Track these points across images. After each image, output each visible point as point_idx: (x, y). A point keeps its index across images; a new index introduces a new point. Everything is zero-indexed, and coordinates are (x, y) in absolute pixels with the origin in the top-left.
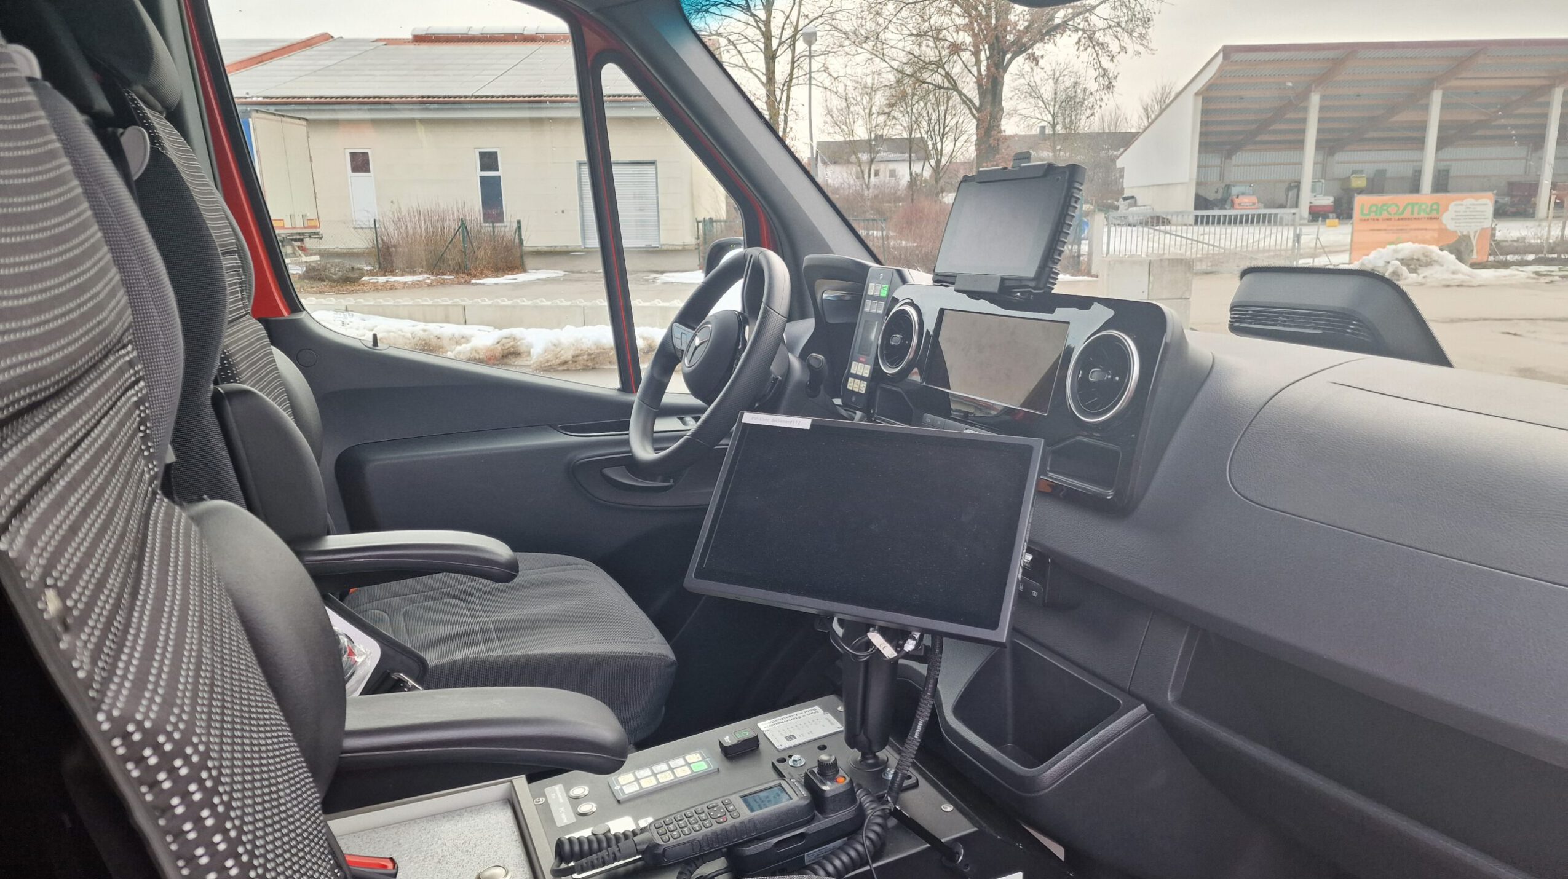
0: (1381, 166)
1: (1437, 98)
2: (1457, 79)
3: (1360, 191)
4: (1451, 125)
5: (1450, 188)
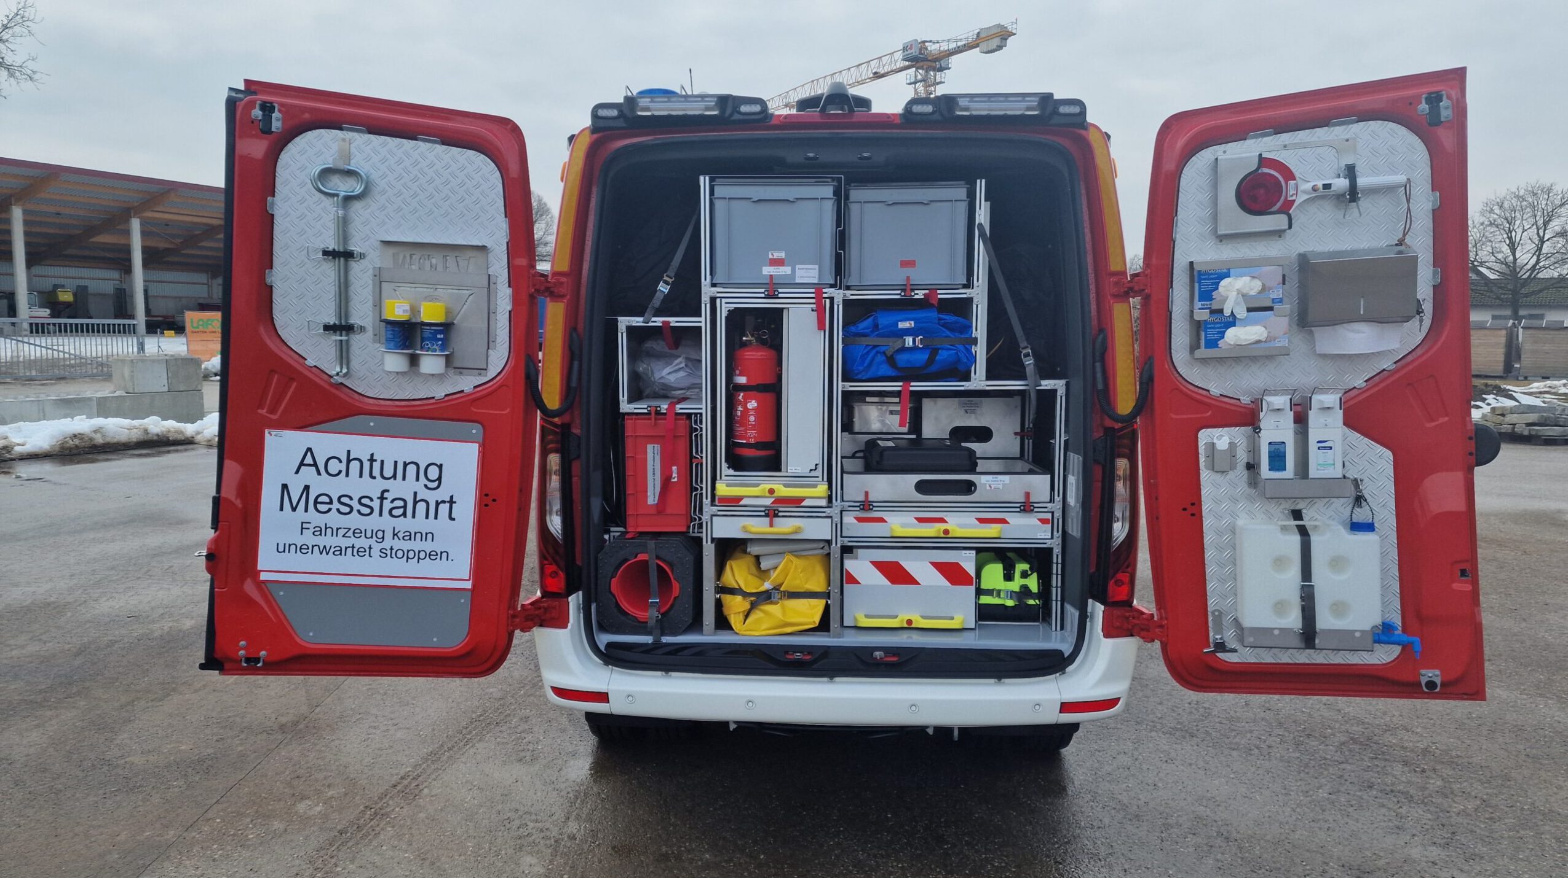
0: (82, 283)
1: (136, 225)
2: (152, 211)
3: (68, 305)
4: (146, 250)
5: (150, 307)
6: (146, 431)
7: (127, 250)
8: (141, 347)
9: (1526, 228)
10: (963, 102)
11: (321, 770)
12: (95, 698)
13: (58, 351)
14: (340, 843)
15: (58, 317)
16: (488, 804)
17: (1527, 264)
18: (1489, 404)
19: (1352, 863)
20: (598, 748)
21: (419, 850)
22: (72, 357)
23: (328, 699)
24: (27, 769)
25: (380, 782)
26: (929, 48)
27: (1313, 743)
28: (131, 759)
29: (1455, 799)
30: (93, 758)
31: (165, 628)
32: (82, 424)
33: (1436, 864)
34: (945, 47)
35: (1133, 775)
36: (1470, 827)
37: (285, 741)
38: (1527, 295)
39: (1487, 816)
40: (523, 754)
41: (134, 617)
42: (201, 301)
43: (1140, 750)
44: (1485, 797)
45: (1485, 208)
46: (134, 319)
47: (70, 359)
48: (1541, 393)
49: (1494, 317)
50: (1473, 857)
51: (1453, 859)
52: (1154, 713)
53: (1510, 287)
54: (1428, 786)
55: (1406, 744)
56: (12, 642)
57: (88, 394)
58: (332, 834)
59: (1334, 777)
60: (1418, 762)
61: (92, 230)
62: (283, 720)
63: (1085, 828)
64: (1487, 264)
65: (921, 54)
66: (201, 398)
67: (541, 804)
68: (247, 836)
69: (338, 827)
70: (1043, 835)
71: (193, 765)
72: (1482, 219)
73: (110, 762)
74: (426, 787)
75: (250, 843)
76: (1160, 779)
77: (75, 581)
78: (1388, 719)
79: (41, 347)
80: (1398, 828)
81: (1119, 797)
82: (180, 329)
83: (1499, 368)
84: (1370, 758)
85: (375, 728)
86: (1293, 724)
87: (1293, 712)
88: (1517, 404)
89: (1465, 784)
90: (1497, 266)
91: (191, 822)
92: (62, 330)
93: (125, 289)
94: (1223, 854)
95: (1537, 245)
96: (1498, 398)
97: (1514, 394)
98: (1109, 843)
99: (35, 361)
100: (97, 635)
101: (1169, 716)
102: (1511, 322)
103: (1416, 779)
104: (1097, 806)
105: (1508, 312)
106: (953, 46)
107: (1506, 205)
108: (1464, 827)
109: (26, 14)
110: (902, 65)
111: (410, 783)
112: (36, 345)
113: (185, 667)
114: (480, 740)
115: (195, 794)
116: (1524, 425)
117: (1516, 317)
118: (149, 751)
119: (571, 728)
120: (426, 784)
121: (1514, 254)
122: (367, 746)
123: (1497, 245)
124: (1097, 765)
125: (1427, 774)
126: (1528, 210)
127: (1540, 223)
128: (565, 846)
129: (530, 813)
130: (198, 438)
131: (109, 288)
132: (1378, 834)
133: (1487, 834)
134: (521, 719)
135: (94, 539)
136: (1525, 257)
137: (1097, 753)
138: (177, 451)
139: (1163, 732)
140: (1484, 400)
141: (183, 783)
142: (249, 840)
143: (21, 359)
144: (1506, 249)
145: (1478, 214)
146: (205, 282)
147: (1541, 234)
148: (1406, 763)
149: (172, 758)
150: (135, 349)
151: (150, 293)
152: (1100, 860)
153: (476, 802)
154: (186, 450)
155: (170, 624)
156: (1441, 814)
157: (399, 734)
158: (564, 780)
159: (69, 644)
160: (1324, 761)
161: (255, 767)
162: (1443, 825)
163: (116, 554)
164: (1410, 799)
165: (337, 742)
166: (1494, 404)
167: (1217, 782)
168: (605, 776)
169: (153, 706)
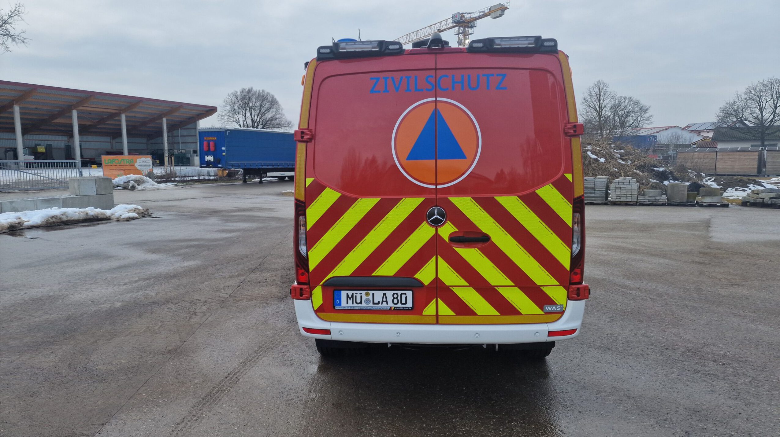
0: (49, 143)
1: (75, 113)
2: (83, 106)
3: (42, 154)
4: (80, 126)
5: (83, 154)
6: (87, 214)
7: (71, 126)
8: (81, 173)
9: (768, 100)
10: (497, 41)
11: (190, 371)
12: (78, 340)
13: (41, 176)
14: (203, 404)
15: (38, 160)
16: (271, 385)
17: (768, 119)
18: (750, 189)
19: (690, 408)
20: (321, 359)
21: (240, 407)
22: (47, 179)
23: (190, 338)
24: (50, 372)
25: (219, 376)
26: (465, 17)
27: (669, 352)
28: (99, 367)
29: (740, 377)
30: (81, 367)
31: (108, 307)
32: (56, 211)
33: (731, 407)
34: (473, 16)
35: (581, 368)
36: (747, 390)
37: (172, 358)
38: (768, 134)
39: (755, 385)
40: (286, 362)
41: (91, 302)
42: (108, 151)
43: (584, 357)
44: (754, 376)
45: (747, 91)
46: (75, 160)
47: (46, 180)
48: (776, 183)
49: (752, 146)
50: (749, 404)
51: (739, 405)
52: (590, 340)
53: (760, 130)
54: (726, 371)
55: (714, 352)
56: (35, 315)
57: (58, 197)
58: (199, 399)
59: (680, 368)
60: (721, 361)
61: (53, 116)
62: (170, 348)
63: (559, 393)
64: (748, 119)
65: (461, 19)
66: (113, 198)
67: (296, 385)
68: (158, 401)
69: (201, 396)
70: (539, 396)
71: (129, 370)
72: (746, 96)
73: (89, 369)
74: (241, 378)
75: (160, 404)
76: (595, 370)
77: (61, 286)
78: (705, 340)
79: (32, 174)
80: (712, 391)
81: (575, 378)
82: (99, 165)
83: (755, 171)
84: (697, 359)
85: (213, 351)
86: (659, 344)
87: (658, 338)
88: (764, 188)
89: (744, 370)
90: (753, 120)
91: (131, 396)
92: (40, 166)
93: (70, 146)
94: (627, 404)
95: (774, 109)
96: (755, 186)
97: (763, 184)
98: (571, 400)
99: (30, 181)
100: (76, 311)
101: (597, 341)
102: (760, 148)
103: (720, 368)
104: (564, 383)
105: (759, 143)
106: (477, 15)
107: (758, 89)
108: (744, 390)
109: (20, 10)
110: (452, 26)
111: (233, 376)
112: (29, 173)
113: (119, 325)
114: (265, 356)
115: (132, 383)
116: (768, 199)
117: (763, 145)
118: (107, 363)
119: (308, 350)
120: (241, 377)
121: (762, 114)
122: (211, 360)
123: (753, 110)
124: (563, 364)
125: (726, 366)
126: (769, 91)
127: (775, 98)
128: (310, 404)
129: (292, 389)
130: (112, 217)
131: (62, 145)
132: (702, 394)
133: (756, 393)
134: (284, 346)
135: (67, 266)
136: (767, 115)
137: (563, 358)
138: (102, 223)
139: (595, 348)
140: (747, 187)
141: (125, 378)
142: (160, 403)
143: (22, 180)
144: (758, 111)
145: (744, 94)
146: (109, 141)
147: (776, 103)
148: (715, 361)
149: (119, 366)
150: (78, 175)
151: (82, 147)
152: (568, 408)
153: (265, 384)
154: (107, 223)
155: (110, 305)
156: (733, 384)
157: (226, 354)
158: (306, 374)
159: (62, 315)
160: (675, 361)
161: (159, 370)
162: (734, 389)
163: (80, 273)
164: (718, 377)
165: (196, 358)
166: (753, 188)
167: (622, 371)
168: (326, 372)
169: (106, 343)
